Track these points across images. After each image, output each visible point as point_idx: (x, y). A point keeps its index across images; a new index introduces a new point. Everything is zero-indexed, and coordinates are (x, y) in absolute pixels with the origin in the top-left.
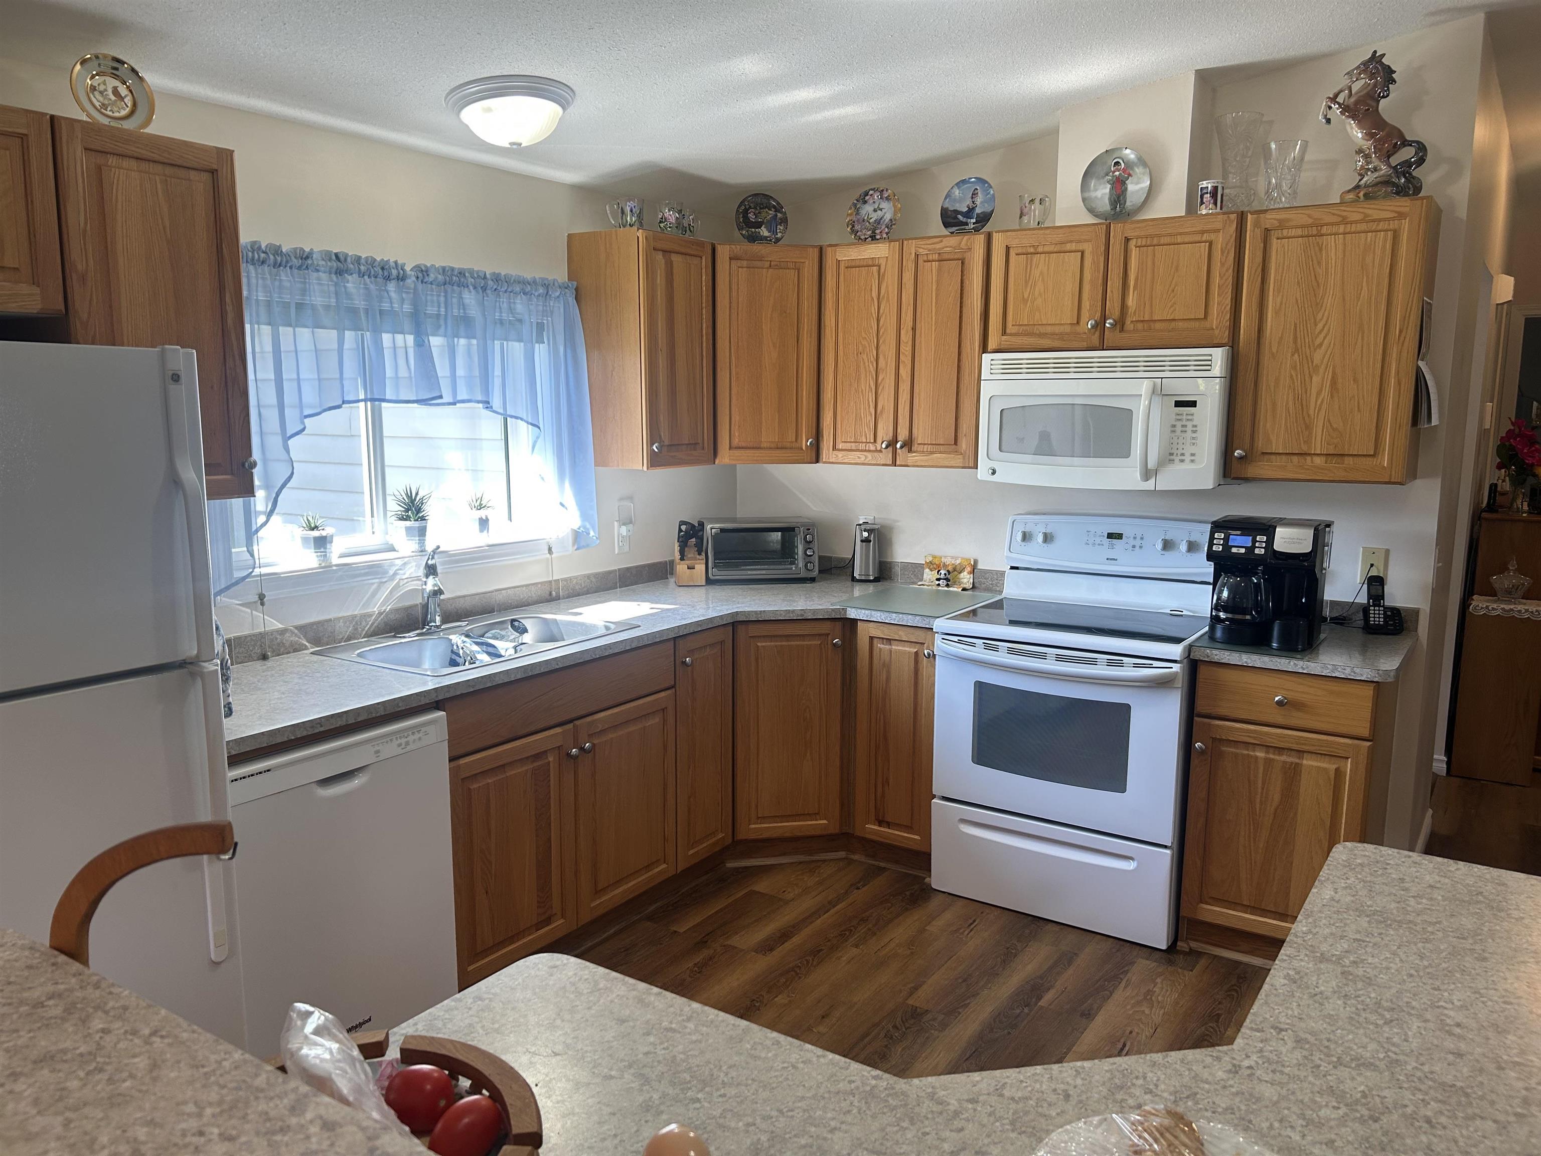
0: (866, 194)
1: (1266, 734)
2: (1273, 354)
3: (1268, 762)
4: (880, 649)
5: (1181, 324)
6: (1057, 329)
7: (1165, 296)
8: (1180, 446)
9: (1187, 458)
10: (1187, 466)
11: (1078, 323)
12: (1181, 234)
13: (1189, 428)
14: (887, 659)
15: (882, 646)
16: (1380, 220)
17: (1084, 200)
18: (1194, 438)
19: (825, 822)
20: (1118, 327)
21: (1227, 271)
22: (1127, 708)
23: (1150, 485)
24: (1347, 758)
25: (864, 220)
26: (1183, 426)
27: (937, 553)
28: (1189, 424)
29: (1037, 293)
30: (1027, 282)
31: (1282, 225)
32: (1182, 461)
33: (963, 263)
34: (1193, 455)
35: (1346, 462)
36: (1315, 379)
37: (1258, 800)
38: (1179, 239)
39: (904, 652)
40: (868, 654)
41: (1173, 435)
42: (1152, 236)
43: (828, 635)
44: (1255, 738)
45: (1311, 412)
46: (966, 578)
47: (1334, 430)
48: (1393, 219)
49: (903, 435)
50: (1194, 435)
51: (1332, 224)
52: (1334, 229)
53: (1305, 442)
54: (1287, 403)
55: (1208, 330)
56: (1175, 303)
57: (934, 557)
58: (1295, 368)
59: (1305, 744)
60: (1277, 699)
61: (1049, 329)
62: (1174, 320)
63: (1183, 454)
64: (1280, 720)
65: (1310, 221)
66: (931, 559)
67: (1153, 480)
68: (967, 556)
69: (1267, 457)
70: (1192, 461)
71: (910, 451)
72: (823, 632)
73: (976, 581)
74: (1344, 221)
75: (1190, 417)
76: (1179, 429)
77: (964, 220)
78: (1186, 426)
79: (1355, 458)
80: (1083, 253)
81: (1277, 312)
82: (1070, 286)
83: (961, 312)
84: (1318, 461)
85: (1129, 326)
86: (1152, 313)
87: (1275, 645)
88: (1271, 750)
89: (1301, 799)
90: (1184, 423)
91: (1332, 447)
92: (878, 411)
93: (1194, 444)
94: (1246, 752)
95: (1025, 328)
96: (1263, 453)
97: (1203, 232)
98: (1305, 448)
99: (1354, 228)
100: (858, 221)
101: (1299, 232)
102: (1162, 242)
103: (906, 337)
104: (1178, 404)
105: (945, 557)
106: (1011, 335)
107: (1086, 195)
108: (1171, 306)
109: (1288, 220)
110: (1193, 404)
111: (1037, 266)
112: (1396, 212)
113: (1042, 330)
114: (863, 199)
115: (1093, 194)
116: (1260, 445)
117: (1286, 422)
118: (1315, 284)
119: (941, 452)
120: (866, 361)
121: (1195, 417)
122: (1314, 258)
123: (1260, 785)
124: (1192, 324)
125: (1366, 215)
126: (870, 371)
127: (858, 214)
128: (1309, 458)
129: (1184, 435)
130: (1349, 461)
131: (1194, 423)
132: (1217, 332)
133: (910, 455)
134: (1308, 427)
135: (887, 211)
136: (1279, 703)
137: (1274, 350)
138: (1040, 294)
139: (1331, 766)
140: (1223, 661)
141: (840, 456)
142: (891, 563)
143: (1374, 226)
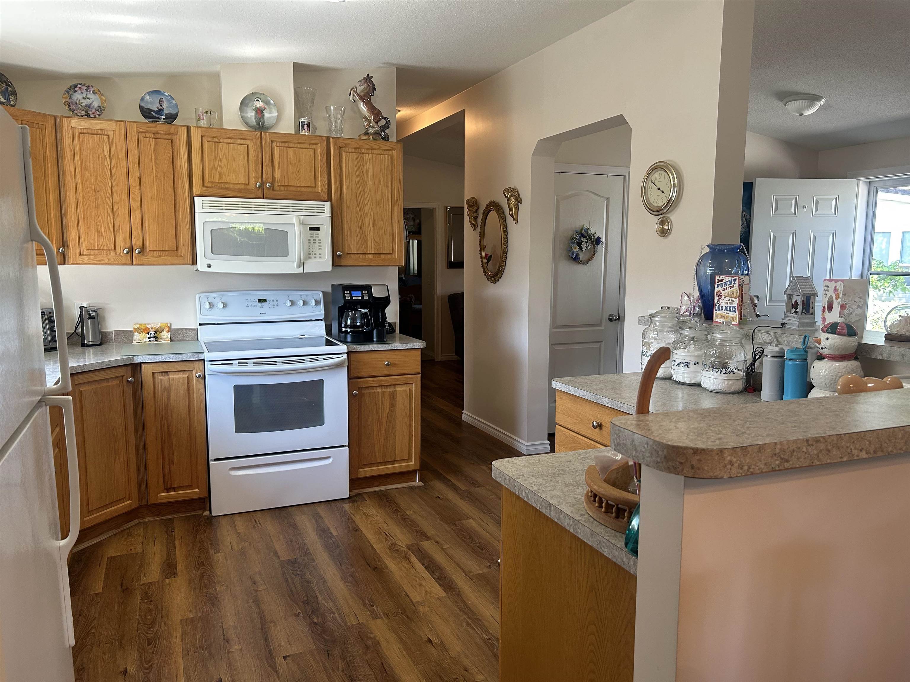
0: (76, 86)
1: (381, 380)
2: (348, 206)
3: (383, 393)
4: (161, 380)
5: (303, 189)
6: (236, 186)
7: (294, 174)
8: (314, 250)
9: (318, 256)
10: (318, 260)
11: (248, 184)
12: (299, 143)
13: (317, 241)
14: (167, 385)
15: (162, 377)
16: (385, 150)
17: (242, 117)
18: (320, 246)
19: (129, 502)
20: (272, 188)
21: (324, 164)
22: (322, 381)
23: (300, 270)
24: (413, 383)
25: (76, 103)
26: (314, 240)
27: (143, 322)
28: (317, 239)
29: (223, 165)
30: (216, 158)
31: (346, 145)
32: (315, 257)
33: (172, 142)
34: (320, 254)
35: (381, 257)
36: (366, 219)
37: (380, 412)
38: (299, 146)
39: (180, 378)
40: (152, 385)
41: (310, 244)
42: (285, 142)
43: (122, 376)
44: (377, 383)
45: (366, 234)
46: (165, 335)
47: (376, 242)
48: (390, 150)
49: (137, 244)
50: (320, 245)
51: (367, 149)
52: (367, 151)
53: (365, 248)
54: (356, 230)
55: (317, 192)
56: (300, 178)
57: (141, 325)
58: (358, 213)
59: (397, 381)
60: (386, 363)
61: (231, 186)
62: (300, 186)
63: (315, 254)
64: (387, 373)
65: (358, 146)
66: (138, 326)
67: (302, 267)
68: (165, 322)
69: (349, 255)
70: (320, 257)
71: (144, 255)
72: (120, 375)
73: (171, 336)
74: (372, 148)
75: (317, 236)
76: (312, 241)
77: (157, 116)
78: (315, 240)
79: (385, 255)
80: (248, 145)
81: (348, 187)
82: (243, 163)
83: (173, 171)
84: (371, 256)
85: (276, 187)
86: (288, 182)
87: (375, 340)
88: (383, 387)
89: (397, 406)
90: (315, 238)
91: (376, 250)
92: (116, 230)
93: (320, 249)
94: (373, 391)
95: (216, 184)
96: (348, 253)
97: (310, 144)
98: (365, 251)
99: (375, 152)
100: (72, 102)
101: (353, 150)
102: (290, 146)
103: (134, 182)
104: (311, 229)
105: (149, 324)
106: (207, 187)
107: (243, 114)
108: (298, 179)
109: (349, 144)
110: (318, 229)
111: (222, 149)
112: (391, 147)
113: (227, 186)
114: (74, 88)
115: (246, 115)
116: (346, 250)
117: (356, 239)
118: (363, 176)
119: (166, 256)
120: (103, 196)
121: (319, 235)
122: (361, 164)
123: (380, 404)
124: (308, 189)
125: (380, 147)
126: (107, 203)
127: (71, 98)
128: (367, 256)
129: (315, 244)
130: (382, 256)
131: (319, 238)
132: (322, 194)
133: (144, 257)
134: (366, 241)
135: (95, 101)
136: (387, 365)
137: (348, 205)
138: (225, 166)
139: (406, 388)
140: (362, 350)
141: (86, 259)
142: (106, 332)
143: (382, 152)
